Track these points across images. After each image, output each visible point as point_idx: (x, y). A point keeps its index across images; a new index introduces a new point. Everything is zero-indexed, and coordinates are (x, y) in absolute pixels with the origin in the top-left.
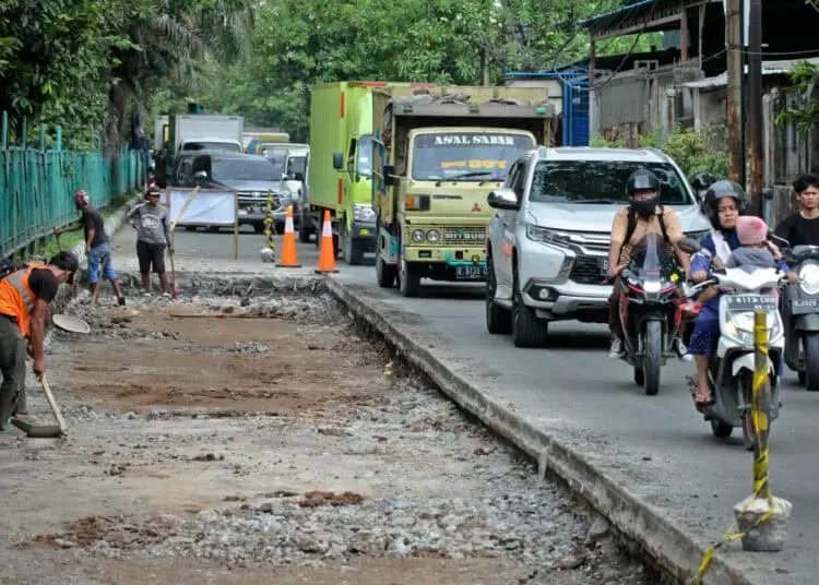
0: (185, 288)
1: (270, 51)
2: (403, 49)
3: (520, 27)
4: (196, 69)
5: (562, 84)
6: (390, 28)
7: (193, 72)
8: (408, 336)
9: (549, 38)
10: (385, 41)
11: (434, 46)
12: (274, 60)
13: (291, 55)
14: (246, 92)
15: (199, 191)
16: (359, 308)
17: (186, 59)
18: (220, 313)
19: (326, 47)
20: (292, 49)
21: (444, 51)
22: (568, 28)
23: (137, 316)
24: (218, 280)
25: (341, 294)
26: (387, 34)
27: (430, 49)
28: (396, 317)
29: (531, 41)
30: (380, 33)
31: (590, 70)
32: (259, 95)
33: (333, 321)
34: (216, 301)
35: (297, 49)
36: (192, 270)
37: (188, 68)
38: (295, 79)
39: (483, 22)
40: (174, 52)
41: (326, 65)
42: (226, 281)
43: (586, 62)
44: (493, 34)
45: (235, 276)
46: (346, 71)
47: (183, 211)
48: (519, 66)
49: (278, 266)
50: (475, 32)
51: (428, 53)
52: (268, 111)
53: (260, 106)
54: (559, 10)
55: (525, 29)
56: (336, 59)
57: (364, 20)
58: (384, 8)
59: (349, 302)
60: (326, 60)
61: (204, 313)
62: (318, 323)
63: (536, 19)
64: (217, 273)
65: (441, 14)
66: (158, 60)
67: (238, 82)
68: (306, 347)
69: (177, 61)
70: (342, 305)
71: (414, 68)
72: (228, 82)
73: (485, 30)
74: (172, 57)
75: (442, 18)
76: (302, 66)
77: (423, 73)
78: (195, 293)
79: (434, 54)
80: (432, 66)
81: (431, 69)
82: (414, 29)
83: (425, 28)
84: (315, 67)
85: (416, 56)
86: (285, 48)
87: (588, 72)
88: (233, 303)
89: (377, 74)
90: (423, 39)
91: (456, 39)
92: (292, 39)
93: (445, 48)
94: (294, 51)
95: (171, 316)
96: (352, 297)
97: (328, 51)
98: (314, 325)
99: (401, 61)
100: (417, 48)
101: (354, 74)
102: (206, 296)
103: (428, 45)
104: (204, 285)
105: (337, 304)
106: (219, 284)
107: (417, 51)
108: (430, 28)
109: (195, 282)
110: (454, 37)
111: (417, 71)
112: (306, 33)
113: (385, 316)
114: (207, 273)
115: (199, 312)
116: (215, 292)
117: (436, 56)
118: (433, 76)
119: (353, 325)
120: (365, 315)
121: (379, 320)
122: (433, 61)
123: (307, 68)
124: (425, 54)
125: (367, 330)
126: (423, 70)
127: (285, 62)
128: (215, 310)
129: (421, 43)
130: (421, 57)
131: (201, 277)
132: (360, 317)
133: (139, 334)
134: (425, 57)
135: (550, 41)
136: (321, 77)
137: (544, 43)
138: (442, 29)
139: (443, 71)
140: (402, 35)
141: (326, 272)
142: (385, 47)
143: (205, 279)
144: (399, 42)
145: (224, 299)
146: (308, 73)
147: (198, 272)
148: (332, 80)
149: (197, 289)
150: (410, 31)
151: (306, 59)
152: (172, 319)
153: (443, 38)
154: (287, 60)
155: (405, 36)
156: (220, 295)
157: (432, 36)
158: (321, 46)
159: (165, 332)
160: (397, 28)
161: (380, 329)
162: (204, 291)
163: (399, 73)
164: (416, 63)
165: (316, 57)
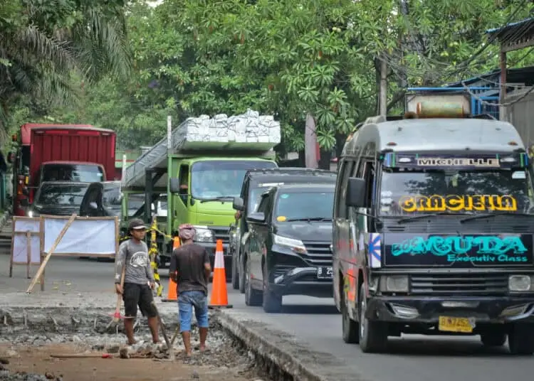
0: (64, 325)
1: (141, 65)
2: (291, 63)
3: (420, 37)
5: (468, 98)
6: (277, 39)
9: (454, 49)
10: (272, 53)
11: (326, 59)
12: (145, 74)
13: (163, 69)
14: (112, 110)
15: (76, 219)
16: (261, 347)
17: (50, 75)
18: (104, 353)
20: (165, 62)
21: (337, 65)
22: (473, 37)
23: (14, 357)
24: (99, 316)
25: (237, 331)
26: (273, 47)
27: (321, 63)
28: (306, 357)
29: (433, 52)
30: (267, 44)
31: (500, 84)
32: (127, 113)
33: (231, 361)
34: (98, 340)
35: (170, 62)
36: (71, 305)
37: (53, 83)
38: (168, 95)
39: (379, 31)
40: (37, 67)
41: (201, 79)
42: (109, 318)
43: (496, 75)
44: (391, 45)
46: (225, 86)
47: (58, 241)
48: (419, 80)
49: (165, 301)
50: (371, 43)
51: (319, 67)
52: (135, 131)
53: (127, 125)
54: (463, 19)
55: (424, 39)
56: (213, 72)
57: (248, 32)
58: (271, 18)
59: (248, 340)
60: (202, 74)
61: (87, 352)
62: (215, 363)
63: (437, 28)
64: (99, 309)
65: (333, 23)
66: (20, 75)
67: (104, 99)
69: (40, 76)
70: (239, 344)
71: (304, 85)
72: (92, 99)
73: (381, 41)
74: (36, 73)
75: (334, 28)
76: (176, 82)
77: (314, 90)
78: (76, 331)
79: (326, 69)
80: (323, 82)
81: (322, 85)
82: (303, 41)
83: (316, 40)
84: (191, 83)
85: (306, 71)
86: (157, 61)
87: (498, 86)
88: (120, 342)
89: (259, 89)
90: (313, 52)
91: (350, 52)
92: (165, 52)
93: (338, 62)
94: (167, 65)
95: (51, 356)
96: (251, 334)
97: (205, 64)
98: (211, 366)
99: (290, 76)
100: (308, 62)
101: (234, 89)
102: (88, 335)
103: (319, 58)
104: (85, 322)
105: (233, 343)
106: (102, 321)
107: (308, 66)
108: (322, 39)
109: (75, 319)
110: (347, 49)
111: (307, 88)
112: (180, 45)
113: (292, 355)
114: (88, 309)
115: (82, 352)
116: (97, 330)
117: (328, 71)
118: (325, 93)
119: (253, 366)
120: (269, 355)
121: (286, 360)
122: (325, 77)
123: (182, 84)
124: (316, 69)
125: (271, 371)
126: (314, 87)
127: (157, 77)
128: (99, 349)
129: (311, 56)
130: (312, 72)
131: (81, 314)
132: (262, 356)
133: (20, 377)
134: (316, 72)
135: (454, 52)
136: (196, 93)
137: (447, 54)
138: (334, 40)
139: (336, 88)
140: (291, 48)
141: (219, 307)
142: (272, 61)
143: (86, 316)
144: (288, 56)
145: (107, 338)
146: (183, 89)
147: (78, 308)
148: (210, 97)
149: (77, 327)
150: (299, 44)
151: (181, 74)
152: (52, 360)
153: (335, 50)
154: (159, 74)
155: (293, 49)
156: (102, 333)
157: (323, 48)
158: (197, 59)
159: (48, 374)
160: (285, 40)
161: (287, 370)
162: (85, 329)
163: (287, 90)
164: (306, 79)
165: (192, 71)
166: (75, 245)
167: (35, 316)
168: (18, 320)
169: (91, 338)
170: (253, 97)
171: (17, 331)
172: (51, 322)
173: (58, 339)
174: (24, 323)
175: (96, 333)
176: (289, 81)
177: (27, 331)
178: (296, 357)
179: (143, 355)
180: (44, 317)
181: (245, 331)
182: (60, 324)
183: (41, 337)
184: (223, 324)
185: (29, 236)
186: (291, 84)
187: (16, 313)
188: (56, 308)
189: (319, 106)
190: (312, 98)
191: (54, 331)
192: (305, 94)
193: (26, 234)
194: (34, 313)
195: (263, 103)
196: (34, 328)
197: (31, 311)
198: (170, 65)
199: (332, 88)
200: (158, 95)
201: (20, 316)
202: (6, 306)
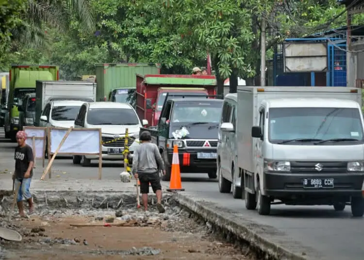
0: (72, 203)
2: (202, 21)
3: (287, 2)
4: (39, 34)
5: (326, 46)
6: (192, 5)
7: (36, 37)
8: (278, 246)
9: (310, 11)
11: (225, 18)
13: (104, 22)
15: (72, 130)
16: (218, 220)
18: (105, 223)
19: (130, 17)
20: (105, 18)
21: (232, 22)
22: (323, 3)
23: (47, 226)
24: (95, 197)
26: (189, 10)
27: (222, 20)
28: (259, 229)
29: (296, 13)
30: (185, 8)
31: (347, 35)
35: (108, 18)
37: (33, 33)
41: (130, 30)
42: (102, 198)
44: (269, 8)
45: (108, 194)
46: (146, 34)
47: (61, 145)
51: (220, 23)
53: (71, 58)
56: (138, 25)
59: (205, 215)
60: (130, 26)
61: (94, 222)
62: (183, 230)
64: (95, 192)
68: (187, 251)
71: (210, 35)
73: (262, 6)
76: (113, 31)
77: (217, 38)
78: (80, 207)
79: (225, 24)
80: (223, 33)
81: (222, 35)
82: (210, 6)
83: (218, 5)
84: (122, 32)
85: (211, 26)
86: (100, 18)
87: (345, 37)
88: (110, 214)
89: (169, 36)
90: (216, 13)
91: (241, 12)
92: (105, 11)
93: (233, 20)
94: (107, 20)
95: (71, 225)
96: (208, 211)
97: (132, 19)
98: (180, 232)
99: (201, 29)
100: (212, 20)
101: (152, 36)
102: (88, 209)
103: (220, 17)
104: (86, 201)
105: (190, 216)
106: (97, 200)
107: (212, 23)
108: (222, 5)
109: (79, 199)
110: (239, 11)
111: (212, 37)
112: (115, 6)
113: (247, 228)
114: (88, 192)
115: (89, 222)
116: (94, 206)
117: (226, 25)
118: (224, 40)
119: (211, 232)
120: (226, 226)
121: (242, 231)
122: (224, 30)
123: (116, 32)
124: (218, 24)
125: (228, 237)
126: (217, 36)
127: (99, 28)
128: (100, 220)
129: (215, 16)
130: (215, 26)
131: (83, 195)
132: (219, 227)
133: (59, 241)
134: (218, 26)
135: (310, 12)
136: (126, 39)
137: (306, 15)
138: (230, 5)
139: (231, 37)
140: (201, 11)
141: (176, 190)
142: (188, 19)
143: (86, 196)
144: (199, 16)
145: (102, 211)
146: (117, 36)
147: (81, 191)
148: (135, 41)
149: (81, 204)
150: (207, 8)
151: (116, 26)
152: (73, 228)
153: (231, 12)
154: (101, 26)
155: (203, 11)
156: (97, 208)
157: (223, 11)
158: (126, 16)
159: (76, 239)
160: (197, 5)
161: (244, 237)
162: (86, 205)
163: (198, 38)
164: (211, 31)
165: (123, 24)
166: (73, 147)
167: (53, 197)
168: (41, 200)
169: (91, 211)
170: (165, 41)
171: (41, 207)
172: (63, 201)
173: (69, 213)
174: (45, 201)
175: (94, 208)
176: (200, 33)
177: (47, 207)
178: (251, 229)
179: (132, 224)
180: (59, 197)
181: (202, 208)
182: (69, 202)
183: (58, 211)
184: (180, 202)
185: (34, 139)
186: (201, 35)
187: (40, 195)
188: (66, 191)
189: (220, 49)
190: (215, 43)
191: (65, 207)
192: (211, 41)
193: (32, 138)
194: (52, 195)
195: (172, 46)
196: (52, 205)
197: (50, 193)
198: (109, 20)
199: (229, 37)
200: (100, 40)
201: (42, 197)
202: (33, 190)
